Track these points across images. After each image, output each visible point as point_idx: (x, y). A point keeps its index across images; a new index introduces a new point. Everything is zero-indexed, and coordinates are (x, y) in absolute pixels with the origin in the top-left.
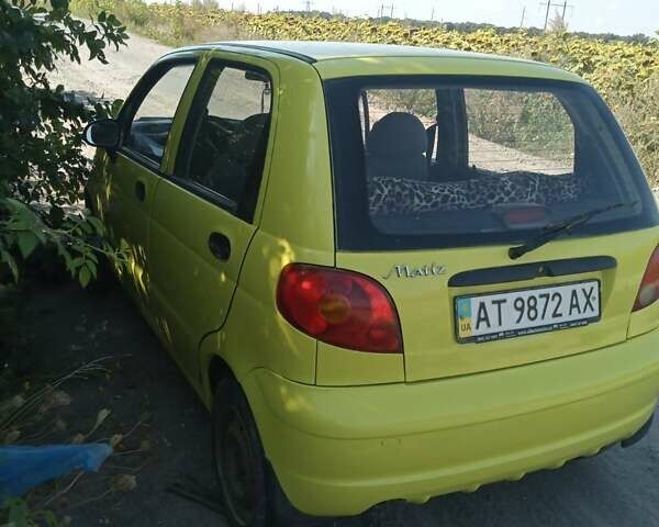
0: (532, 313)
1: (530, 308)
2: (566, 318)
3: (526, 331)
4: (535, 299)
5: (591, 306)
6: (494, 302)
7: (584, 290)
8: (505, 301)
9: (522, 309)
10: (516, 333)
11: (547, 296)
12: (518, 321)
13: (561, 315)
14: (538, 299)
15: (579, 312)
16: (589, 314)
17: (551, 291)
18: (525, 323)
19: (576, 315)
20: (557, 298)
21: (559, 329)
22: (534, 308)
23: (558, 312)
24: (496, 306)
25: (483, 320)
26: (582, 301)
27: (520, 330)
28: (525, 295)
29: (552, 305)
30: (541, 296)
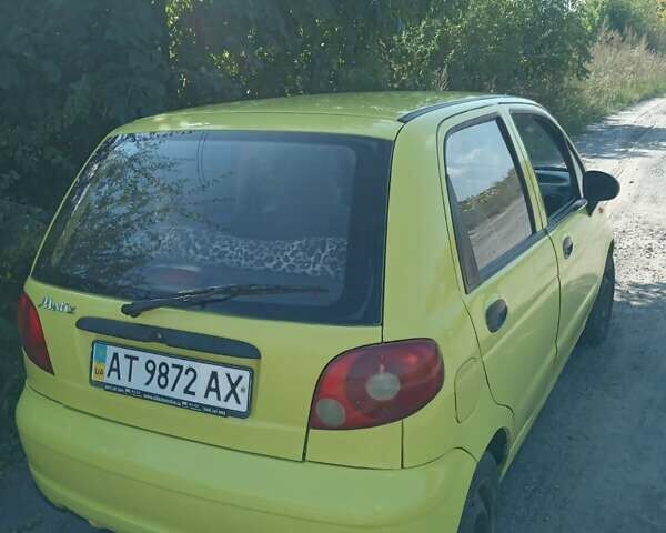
0: (163, 381)
1: (161, 375)
2: (199, 399)
3: (152, 397)
4: (167, 367)
5: (236, 396)
6: (127, 356)
7: (228, 376)
8: (137, 359)
9: (152, 373)
10: (142, 394)
11: (181, 368)
12: (147, 384)
13: (193, 394)
14: (170, 368)
15: (219, 398)
16: (231, 405)
17: (186, 364)
18: (154, 388)
19: (212, 400)
20: (191, 374)
21: (189, 408)
22: (165, 375)
23: (190, 390)
24: (129, 360)
25: (114, 370)
26: (225, 388)
27: (147, 393)
28: (158, 359)
29: (185, 380)
30: (174, 366)
